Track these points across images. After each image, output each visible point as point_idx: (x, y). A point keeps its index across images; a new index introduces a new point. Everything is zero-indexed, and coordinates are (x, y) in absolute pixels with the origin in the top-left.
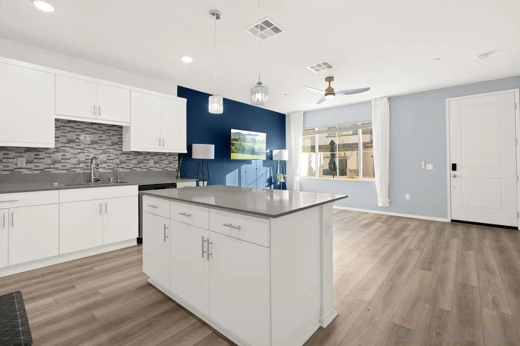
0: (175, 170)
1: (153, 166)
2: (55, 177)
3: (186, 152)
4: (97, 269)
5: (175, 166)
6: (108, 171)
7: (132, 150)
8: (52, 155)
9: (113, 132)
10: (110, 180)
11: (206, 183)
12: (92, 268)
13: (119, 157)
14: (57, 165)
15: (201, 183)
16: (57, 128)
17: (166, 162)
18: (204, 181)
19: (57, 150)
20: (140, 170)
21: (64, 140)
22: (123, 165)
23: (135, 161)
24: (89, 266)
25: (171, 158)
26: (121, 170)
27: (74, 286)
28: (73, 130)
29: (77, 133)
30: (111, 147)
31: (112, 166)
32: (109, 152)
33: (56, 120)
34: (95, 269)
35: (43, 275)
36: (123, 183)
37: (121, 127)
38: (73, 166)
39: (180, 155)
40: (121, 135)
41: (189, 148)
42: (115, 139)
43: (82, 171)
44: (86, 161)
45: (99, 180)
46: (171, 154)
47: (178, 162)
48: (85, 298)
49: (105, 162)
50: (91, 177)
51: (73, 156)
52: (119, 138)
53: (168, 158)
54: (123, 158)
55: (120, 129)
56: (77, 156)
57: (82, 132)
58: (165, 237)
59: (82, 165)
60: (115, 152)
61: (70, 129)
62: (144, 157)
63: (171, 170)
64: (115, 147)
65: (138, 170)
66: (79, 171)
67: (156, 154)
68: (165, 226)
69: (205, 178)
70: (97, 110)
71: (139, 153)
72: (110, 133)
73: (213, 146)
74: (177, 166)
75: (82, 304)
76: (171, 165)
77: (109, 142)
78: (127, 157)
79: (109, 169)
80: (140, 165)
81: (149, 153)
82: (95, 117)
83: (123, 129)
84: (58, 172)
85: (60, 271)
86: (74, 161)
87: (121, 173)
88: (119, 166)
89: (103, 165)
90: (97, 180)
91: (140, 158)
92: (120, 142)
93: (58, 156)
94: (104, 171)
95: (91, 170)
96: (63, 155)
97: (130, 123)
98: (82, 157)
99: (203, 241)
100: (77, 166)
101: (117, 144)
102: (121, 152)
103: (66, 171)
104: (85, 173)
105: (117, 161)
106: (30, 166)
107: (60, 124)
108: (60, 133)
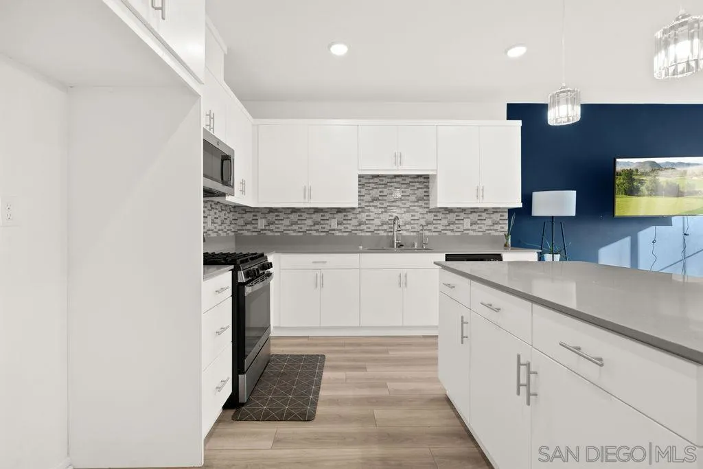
0: (502, 234)
1: (469, 227)
2: (360, 240)
3: (520, 205)
4: (392, 354)
5: (503, 228)
6: (412, 234)
7: (439, 206)
8: (358, 216)
9: (418, 185)
10: (414, 245)
11: (557, 257)
12: (387, 352)
13: (426, 216)
14: (363, 227)
15: (548, 257)
16: (361, 185)
17: (489, 222)
18: (553, 253)
20: (452, 234)
21: (368, 198)
22: (430, 227)
23: (445, 222)
24: (385, 348)
25: (496, 217)
26: (427, 233)
27: (365, 368)
30: (416, 204)
31: (418, 228)
32: (414, 211)
33: (360, 176)
34: (390, 353)
35: (344, 345)
36: (428, 250)
37: (427, 177)
38: (376, 228)
39: (511, 211)
40: (427, 187)
41: (527, 199)
42: (420, 193)
43: (385, 234)
44: (390, 222)
45: (402, 246)
46: (496, 211)
47: (507, 222)
48: (372, 386)
49: (409, 223)
50: (394, 241)
51: (376, 216)
52: (425, 192)
53: (492, 216)
54: (430, 217)
55: (425, 180)
56: (381, 216)
57: (385, 188)
58: (463, 337)
59: (385, 227)
60: (421, 210)
61: (373, 185)
62: (457, 216)
63: (497, 234)
64: (421, 203)
65: (449, 233)
66: (382, 233)
67: (474, 211)
68: (462, 321)
69: (557, 248)
70: (398, 159)
71: (449, 211)
72: (414, 186)
73: (573, 194)
74: (507, 228)
75: (366, 392)
76: (496, 227)
77: (413, 198)
78: (435, 216)
79: (415, 232)
80: (452, 227)
81: (463, 210)
82: (395, 168)
83: (431, 180)
84: (363, 234)
85: (359, 345)
86: (377, 222)
87: (428, 236)
88: (425, 228)
89: (408, 227)
90: (400, 246)
91: (452, 217)
92: (427, 197)
93: (363, 217)
94: (408, 234)
95: (393, 232)
96: (367, 216)
97: (437, 170)
98: (385, 217)
99: (519, 364)
100: (380, 228)
101: (422, 199)
102: (427, 210)
103: (370, 233)
104: (388, 236)
105: (423, 222)
106: (340, 227)
107: (364, 181)
108: (364, 191)
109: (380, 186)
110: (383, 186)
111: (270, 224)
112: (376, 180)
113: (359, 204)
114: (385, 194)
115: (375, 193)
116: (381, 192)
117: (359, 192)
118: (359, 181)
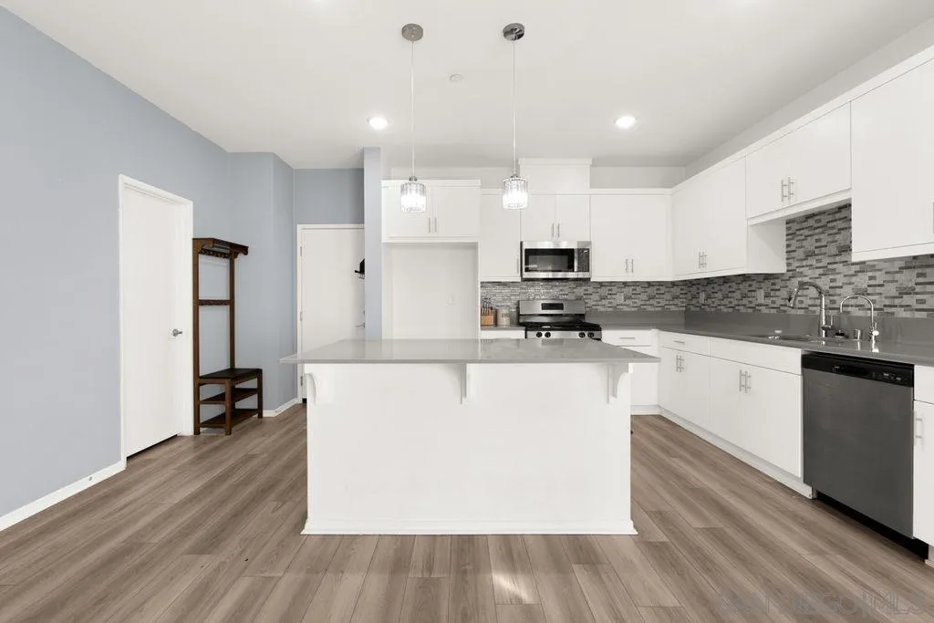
16: (790, 235)
19: (793, 273)
21: (800, 254)
28: (811, 233)
29: (816, 237)
57: (823, 232)
61: (807, 232)
103: (803, 311)
106: (768, 301)
107: (795, 227)
108: (794, 244)
109: (817, 231)
110: (820, 230)
111: (708, 297)
112: (811, 222)
113: (788, 265)
114: (823, 243)
115: (810, 244)
116: (817, 241)
117: (788, 246)
118: (788, 229)
